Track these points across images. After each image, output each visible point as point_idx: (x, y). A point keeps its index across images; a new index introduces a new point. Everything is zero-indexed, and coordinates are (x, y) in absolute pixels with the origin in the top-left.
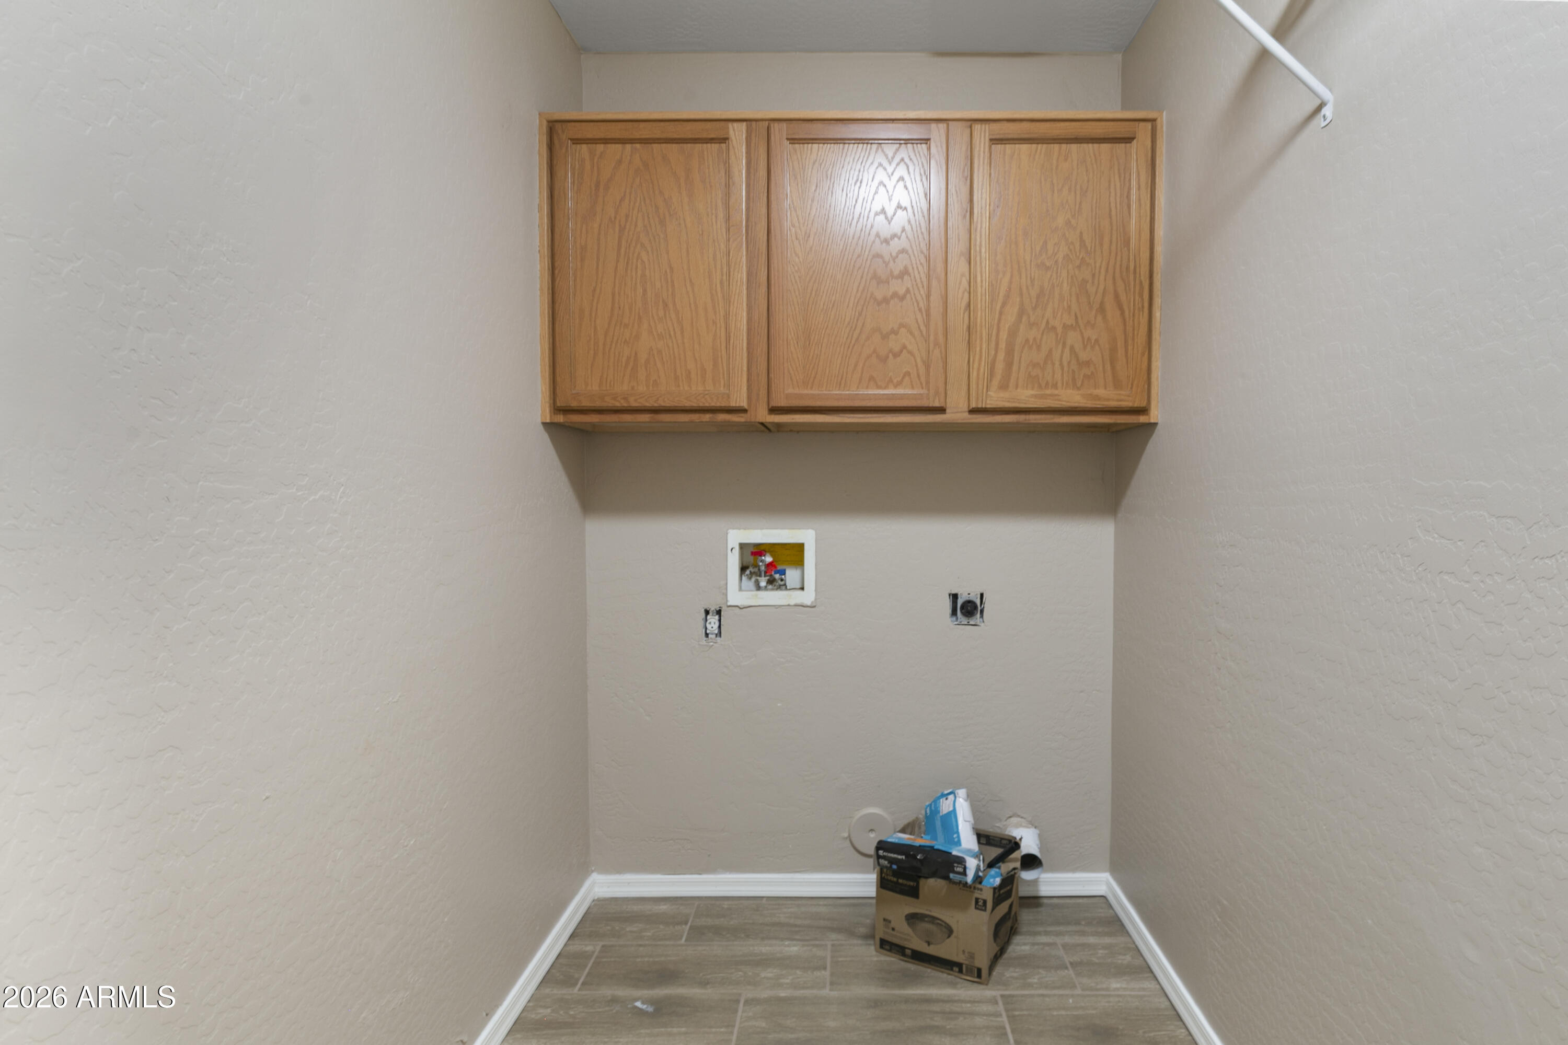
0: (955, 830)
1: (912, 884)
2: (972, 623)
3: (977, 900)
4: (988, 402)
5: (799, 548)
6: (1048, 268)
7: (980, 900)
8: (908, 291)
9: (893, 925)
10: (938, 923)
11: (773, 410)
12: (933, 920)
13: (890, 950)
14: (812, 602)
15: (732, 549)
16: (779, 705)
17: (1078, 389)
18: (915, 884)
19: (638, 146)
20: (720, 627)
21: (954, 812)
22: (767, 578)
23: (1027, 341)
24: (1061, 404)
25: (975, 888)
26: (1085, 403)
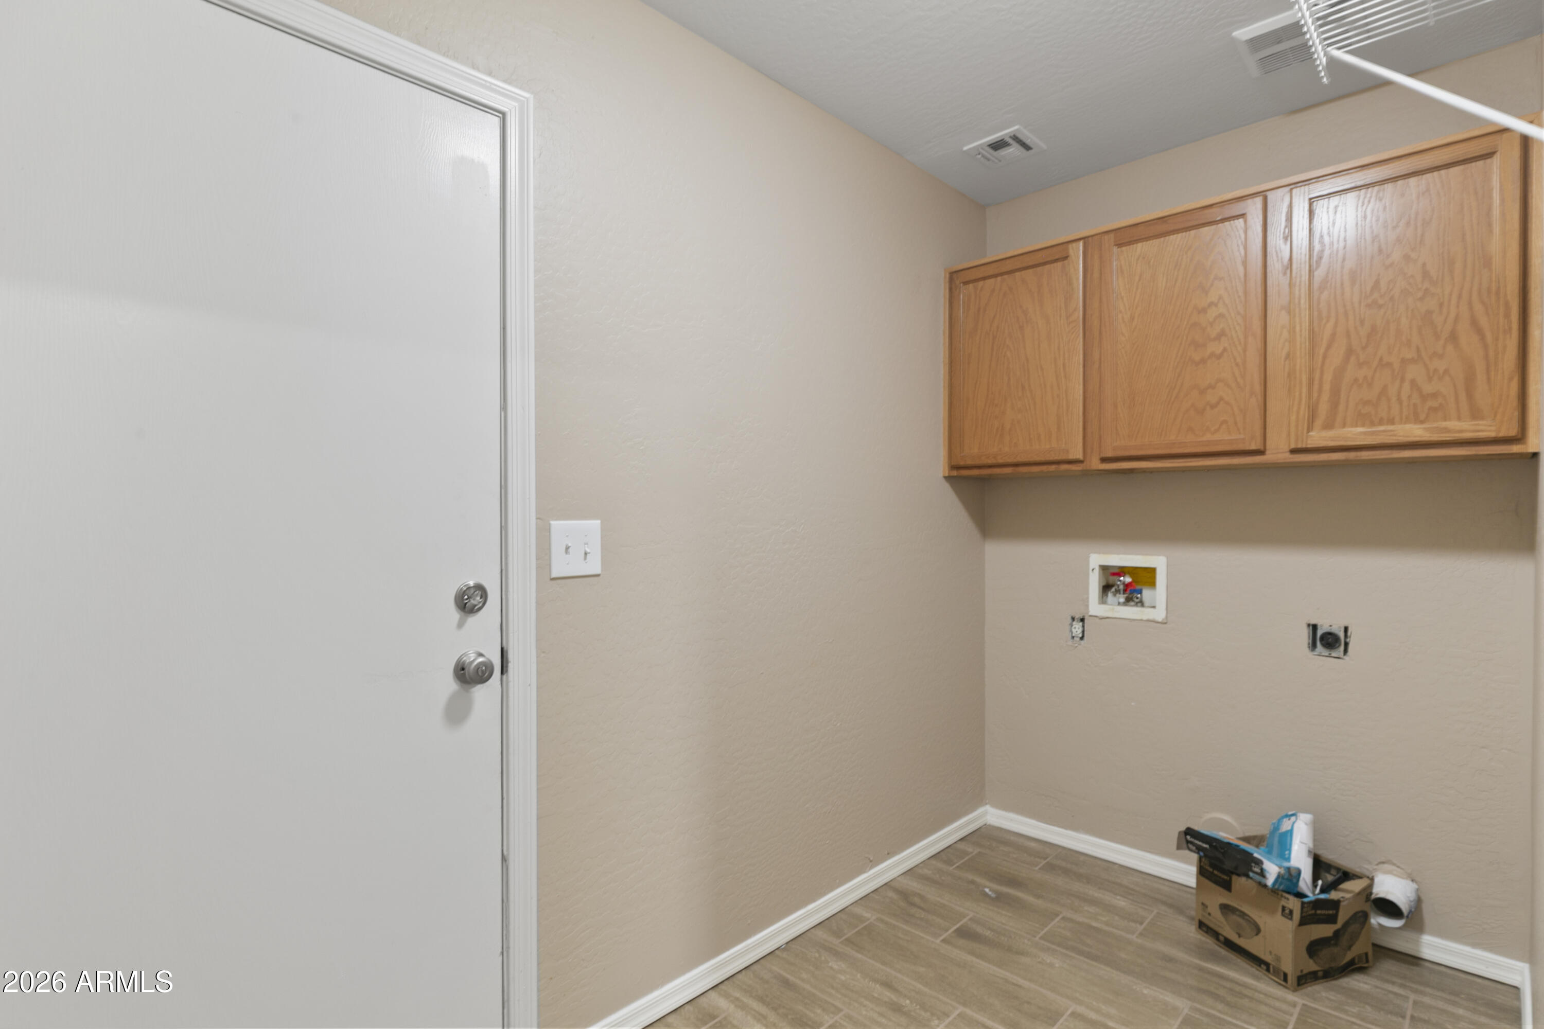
0: (1288, 847)
1: (1225, 877)
2: (1333, 655)
3: (1284, 908)
4: (1309, 442)
5: (1152, 571)
6: (1380, 307)
7: (1286, 909)
8: (1225, 350)
9: (1209, 910)
10: (1247, 919)
11: (1104, 460)
12: (1243, 915)
13: (1207, 932)
14: (1163, 619)
15: (1093, 570)
16: (1133, 704)
17: (1422, 422)
18: (1228, 878)
19: (1005, 277)
20: (1083, 632)
21: (1291, 832)
22: (1125, 595)
23: (1356, 380)
24: (1398, 440)
25: (1282, 896)
26: (1430, 437)
